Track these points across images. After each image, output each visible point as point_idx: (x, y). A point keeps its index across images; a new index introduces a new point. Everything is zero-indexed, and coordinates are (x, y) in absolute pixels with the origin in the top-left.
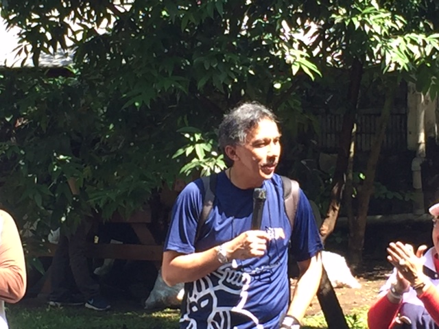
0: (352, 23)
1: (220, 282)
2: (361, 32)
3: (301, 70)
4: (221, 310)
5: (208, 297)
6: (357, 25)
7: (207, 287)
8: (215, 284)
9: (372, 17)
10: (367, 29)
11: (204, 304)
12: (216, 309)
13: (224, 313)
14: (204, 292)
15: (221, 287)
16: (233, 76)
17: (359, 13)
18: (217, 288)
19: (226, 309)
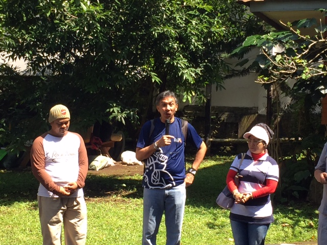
0: (174, 63)
1: (157, 159)
2: (177, 67)
3: (155, 81)
4: (156, 170)
5: (152, 165)
6: (175, 64)
7: (152, 161)
8: (155, 160)
9: (181, 61)
10: (179, 66)
11: (151, 168)
12: (155, 170)
13: (158, 172)
14: (151, 163)
15: (157, 161)
16: (129, 82)
17: (176, 59)
18: (155, 162)
19: (159, 170)
